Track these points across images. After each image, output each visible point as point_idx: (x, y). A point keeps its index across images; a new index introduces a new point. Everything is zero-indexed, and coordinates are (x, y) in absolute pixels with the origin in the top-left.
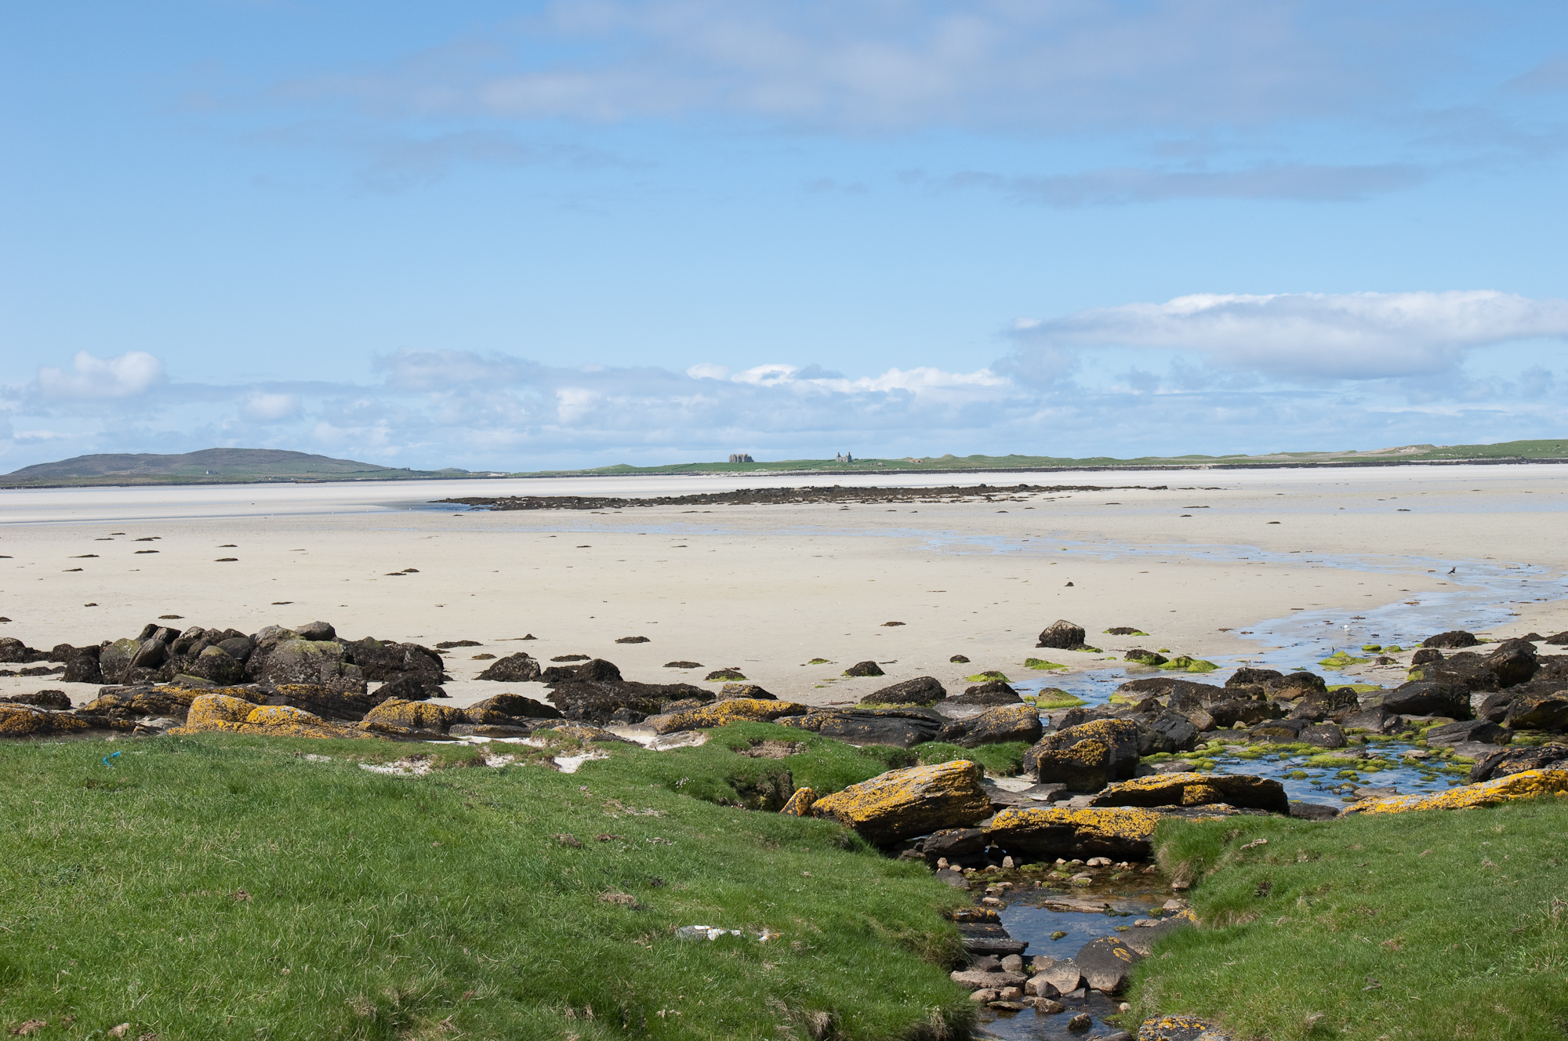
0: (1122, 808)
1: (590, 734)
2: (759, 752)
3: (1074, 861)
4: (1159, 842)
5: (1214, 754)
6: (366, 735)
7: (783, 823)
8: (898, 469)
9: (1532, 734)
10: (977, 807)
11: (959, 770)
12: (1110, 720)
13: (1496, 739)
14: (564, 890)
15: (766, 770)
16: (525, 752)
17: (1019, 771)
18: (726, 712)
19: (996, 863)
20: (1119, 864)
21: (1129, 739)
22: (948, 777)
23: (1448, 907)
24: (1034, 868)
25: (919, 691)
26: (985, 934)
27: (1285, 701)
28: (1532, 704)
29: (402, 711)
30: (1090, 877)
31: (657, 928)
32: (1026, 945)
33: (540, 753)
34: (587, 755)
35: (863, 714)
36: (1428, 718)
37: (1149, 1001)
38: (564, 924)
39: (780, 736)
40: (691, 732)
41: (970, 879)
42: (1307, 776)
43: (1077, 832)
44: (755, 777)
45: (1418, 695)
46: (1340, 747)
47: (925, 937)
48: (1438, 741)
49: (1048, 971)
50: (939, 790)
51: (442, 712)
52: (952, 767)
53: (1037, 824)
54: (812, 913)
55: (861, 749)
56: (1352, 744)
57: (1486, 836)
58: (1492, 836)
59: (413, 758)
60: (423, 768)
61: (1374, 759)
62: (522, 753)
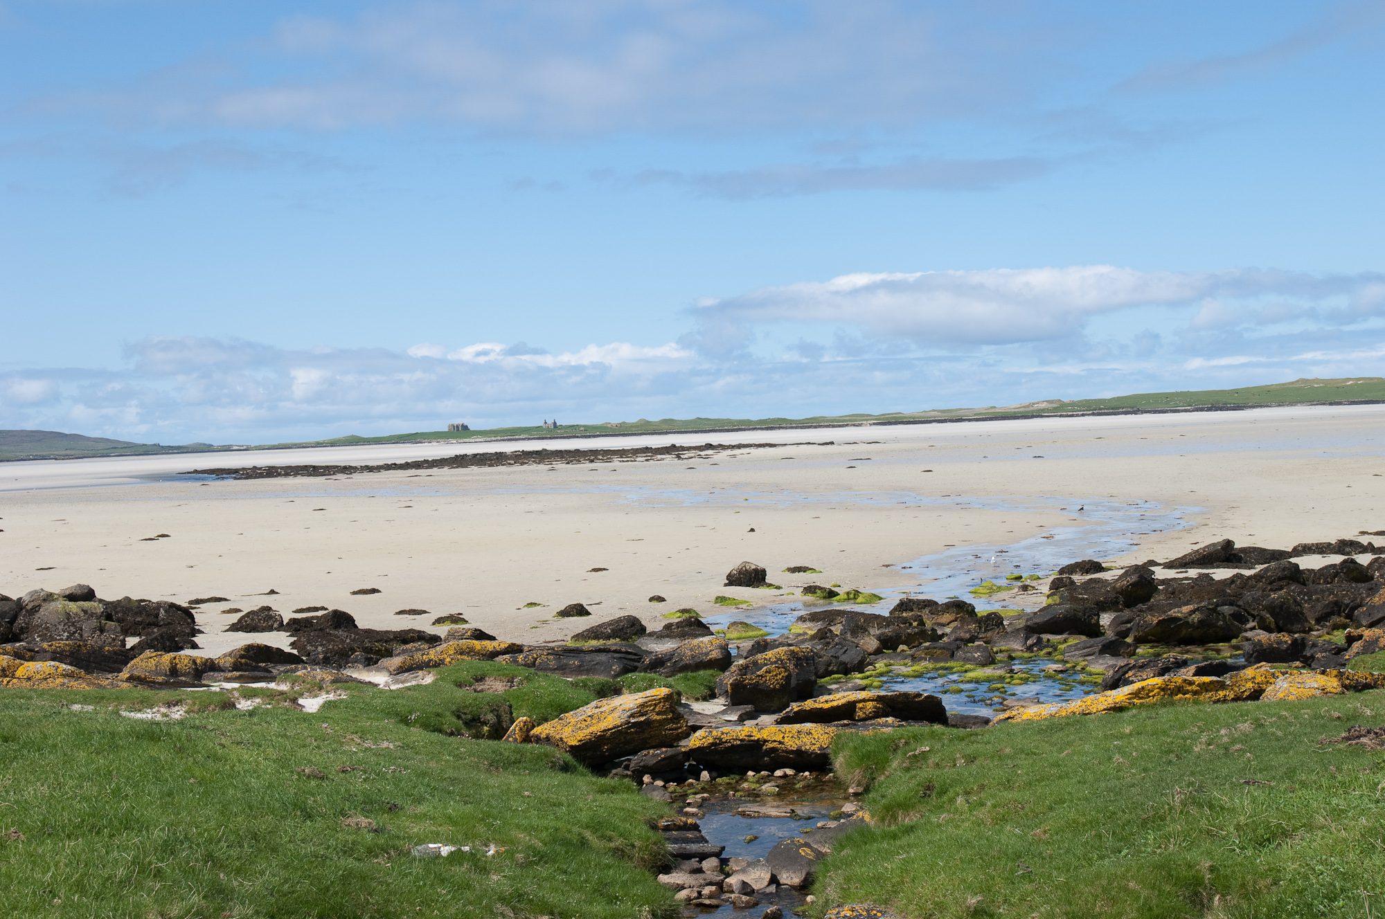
0: (803, 725)
1: (330, 677)
2: (482, 687)
3: (762, 773)
4: (836, 753)
5: (881, 675)
6: (125, 685)
7: (505, 749)
8: (598, 433)
9: (1152, 647)
10: (676, 729)
11: (659, 697)
12: (791, 648)
13: (1123, 653)
14: (310, 817)
15: (488, 703)
16: (271, 695)
17: (712, 696)
18: (451, 652)
19: (694, 777)
20: (802, 774)
21: (807, 664)
22: (650, 703)
23: (1086, 799)
24: (728, 781)
25: (622, 629)
26: (687, 841)
27: (941, 625)
28: (1153, 621)
29: (158, 662)
30: (777, 786)
31: (395, 848)
32: (723, 848)
33: (285, 696)
34: (327, 696)
35: (573, 650)
36: (1064, 636)
37: (832, 893)
38: (311, 848)
39: (500, 673)
40: (420, 672)
41: (672, 793)
42: (962, 691)
43: (764, 747)
44: (479, 710)
45: (1055, 617)
46: (990, 664)
47: (634, 845)
48: (1073, 656)
49: (743, 871)
50: (642, 715)
51: (194, 662)
52: (653, 694)
53: (729, 742)
54: (532, 828)
55: (572, 681)
56: (1000, 662)
57: (1117, 737)
58: (1121, 737)
59: (169, 705)
60: (179, 713)
61: (1019, 673)
62: (268, 696)
